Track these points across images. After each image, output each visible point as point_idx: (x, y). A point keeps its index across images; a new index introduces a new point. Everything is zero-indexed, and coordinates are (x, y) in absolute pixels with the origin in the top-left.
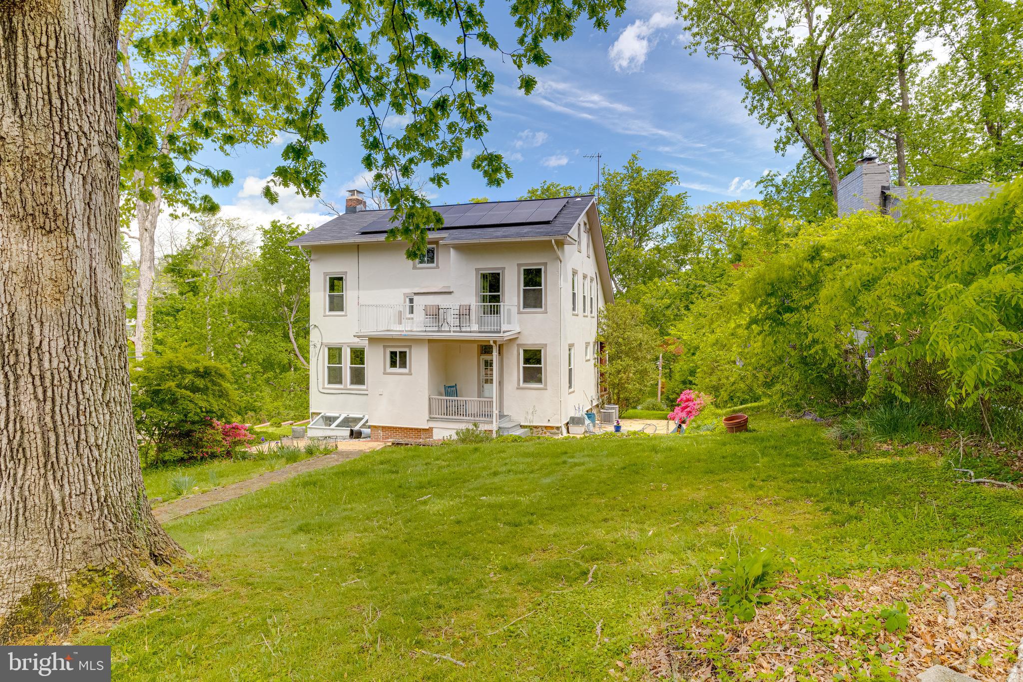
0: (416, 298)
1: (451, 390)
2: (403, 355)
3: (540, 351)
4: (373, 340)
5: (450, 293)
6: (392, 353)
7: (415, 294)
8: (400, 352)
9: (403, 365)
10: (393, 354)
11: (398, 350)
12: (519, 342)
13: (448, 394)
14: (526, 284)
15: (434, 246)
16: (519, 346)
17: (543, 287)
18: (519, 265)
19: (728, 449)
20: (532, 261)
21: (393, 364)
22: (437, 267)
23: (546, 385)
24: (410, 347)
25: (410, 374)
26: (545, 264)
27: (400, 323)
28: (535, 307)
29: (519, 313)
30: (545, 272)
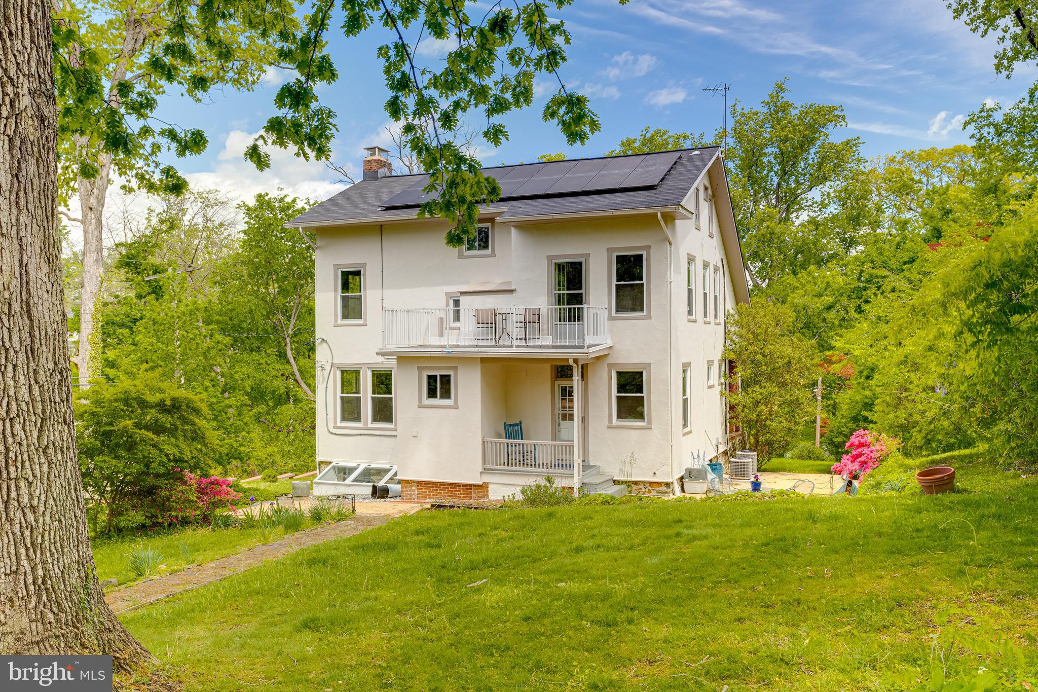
0: (463, 300)
1: (514, 430)
2: (446, 380)
3: (641, 373)
4: (404, 359)
5: (511, 291)
6: (430, 377)
7: (463, 293)
8: (442, 376)
9: (446, 394)
10: (432, 379)
11: (438, 373)
12: (610, 360)
13: (508, 435)
14: (620, 278)
15: (488, 225)
16: (610, 366)
17: (644, 281)
18: (610, 250)
19: (926, 518)
20: (629, 244)
21: (432, 393)
22: (493, 255)
23: (650, 422)
24: (455, 369)
25: (456, 407)
26: (648, 248)
27: (441, 335)
28: (633, 310)
29: (611, 318)
30: (648, 260)
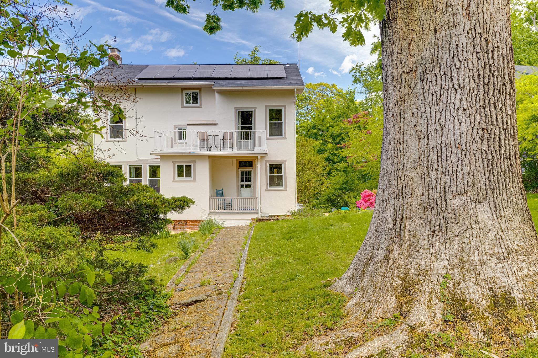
0: (189, 129)
1: (220, 193)
2: (188, 167)
3: (281, 165)
4: (164, 157)
5: (216, 124)
6: (178, 166)
7: (188, 125)
8: (186, 166)
9: (189, 175)
10: (180, 168)
11: (184, 164)
12: (267, 158)
13: (217, 195)
14: (270, 120)
15: (198, 91)
16: (267, 161)
17: (283, 121)
18: (266, 106)
20: (275, 103)
21: (180, 175)
22: (201, 106)
23: (286, 187)
24: (194, 162)
25: (194, 181)
26: (285, 106)
28: (278, 135)
29: (267, 139)
30: (285, 111)
